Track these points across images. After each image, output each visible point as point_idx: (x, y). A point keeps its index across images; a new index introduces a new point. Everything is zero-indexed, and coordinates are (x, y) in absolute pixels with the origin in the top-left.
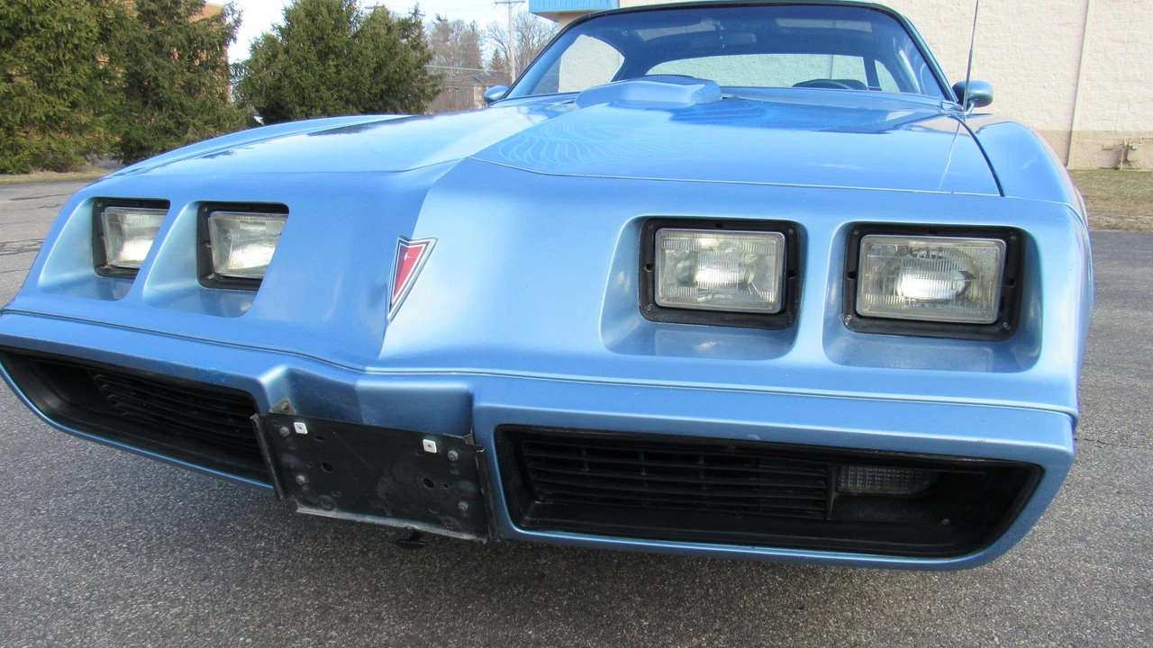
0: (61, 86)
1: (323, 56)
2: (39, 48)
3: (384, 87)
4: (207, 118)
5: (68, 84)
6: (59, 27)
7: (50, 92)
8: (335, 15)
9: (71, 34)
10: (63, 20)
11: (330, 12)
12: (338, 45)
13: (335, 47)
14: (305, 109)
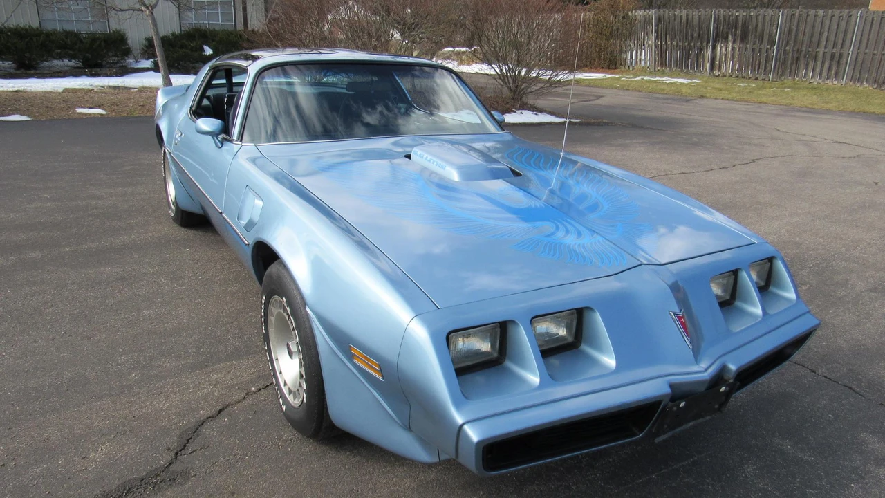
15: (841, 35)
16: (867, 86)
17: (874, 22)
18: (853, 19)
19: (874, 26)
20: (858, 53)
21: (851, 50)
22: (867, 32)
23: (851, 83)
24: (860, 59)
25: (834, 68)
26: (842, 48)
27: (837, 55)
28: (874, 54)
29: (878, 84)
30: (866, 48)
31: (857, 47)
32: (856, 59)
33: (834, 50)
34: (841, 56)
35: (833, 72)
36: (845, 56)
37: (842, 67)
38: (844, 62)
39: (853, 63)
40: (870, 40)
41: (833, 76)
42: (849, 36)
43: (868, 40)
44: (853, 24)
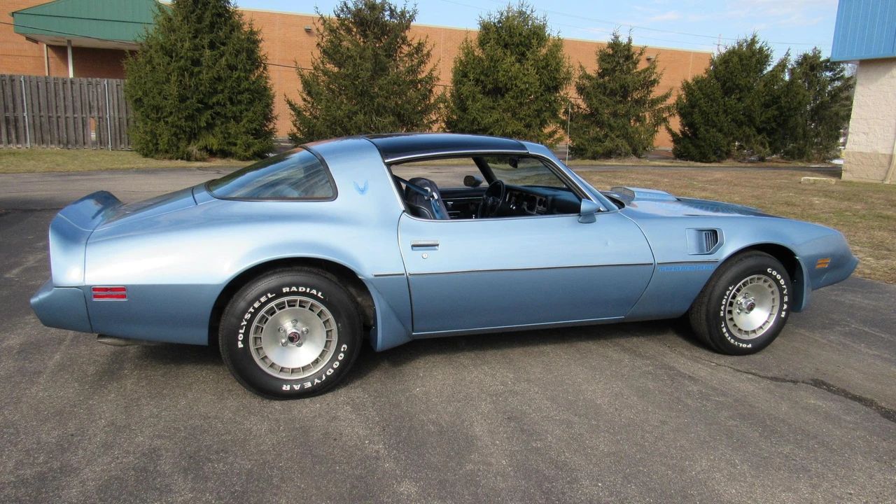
0: (521, 116)
1: (727, 92)
2: (512, 98)
3: (776, 113)
4: (618, 133)
5: (525, 115)
6: (523, 87)
7: (517, 120)
8: (744, 62)
9: (527, 89)
10: (525, 83)
11: (741, 60)
12: (742, 83)
13: (740, 84)
14: (708, 128)
15: (10, 100)
16: (53, 146)
17: (40, 87)
18: (17, 83)
19: (40, 91)
20: (33, 116)
21: (25, 114)
22: (35, 95)
23: (37, 145)
24: (37, 122)
25: (13, 132)
26: (14, 112)
27: (12, 118)
28: (49, 117)
29: (63, 144)
30: (40, 111)
31: (30, 111)
32: (34, 122)
33: (7, 114)
34: (16, 120)
35: (14, 136)
36: (20, 119)
37: (21, 130)
38: (22, 125)
39: (32, 126)
40: (41, 104)
41: (14, 140)
42: (18, 101)
43: (39, 104)
44: (18, 88)
